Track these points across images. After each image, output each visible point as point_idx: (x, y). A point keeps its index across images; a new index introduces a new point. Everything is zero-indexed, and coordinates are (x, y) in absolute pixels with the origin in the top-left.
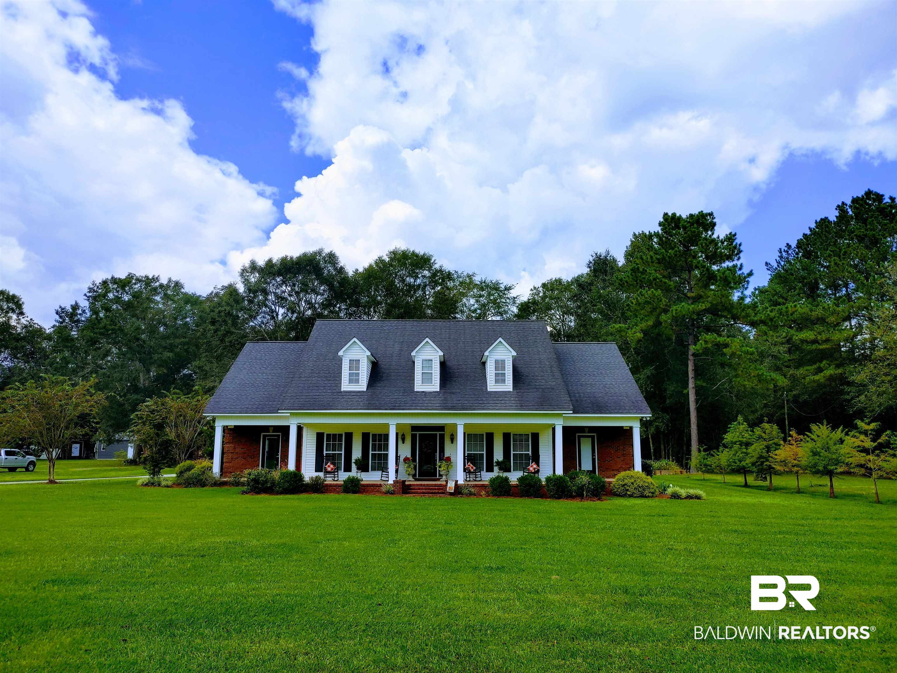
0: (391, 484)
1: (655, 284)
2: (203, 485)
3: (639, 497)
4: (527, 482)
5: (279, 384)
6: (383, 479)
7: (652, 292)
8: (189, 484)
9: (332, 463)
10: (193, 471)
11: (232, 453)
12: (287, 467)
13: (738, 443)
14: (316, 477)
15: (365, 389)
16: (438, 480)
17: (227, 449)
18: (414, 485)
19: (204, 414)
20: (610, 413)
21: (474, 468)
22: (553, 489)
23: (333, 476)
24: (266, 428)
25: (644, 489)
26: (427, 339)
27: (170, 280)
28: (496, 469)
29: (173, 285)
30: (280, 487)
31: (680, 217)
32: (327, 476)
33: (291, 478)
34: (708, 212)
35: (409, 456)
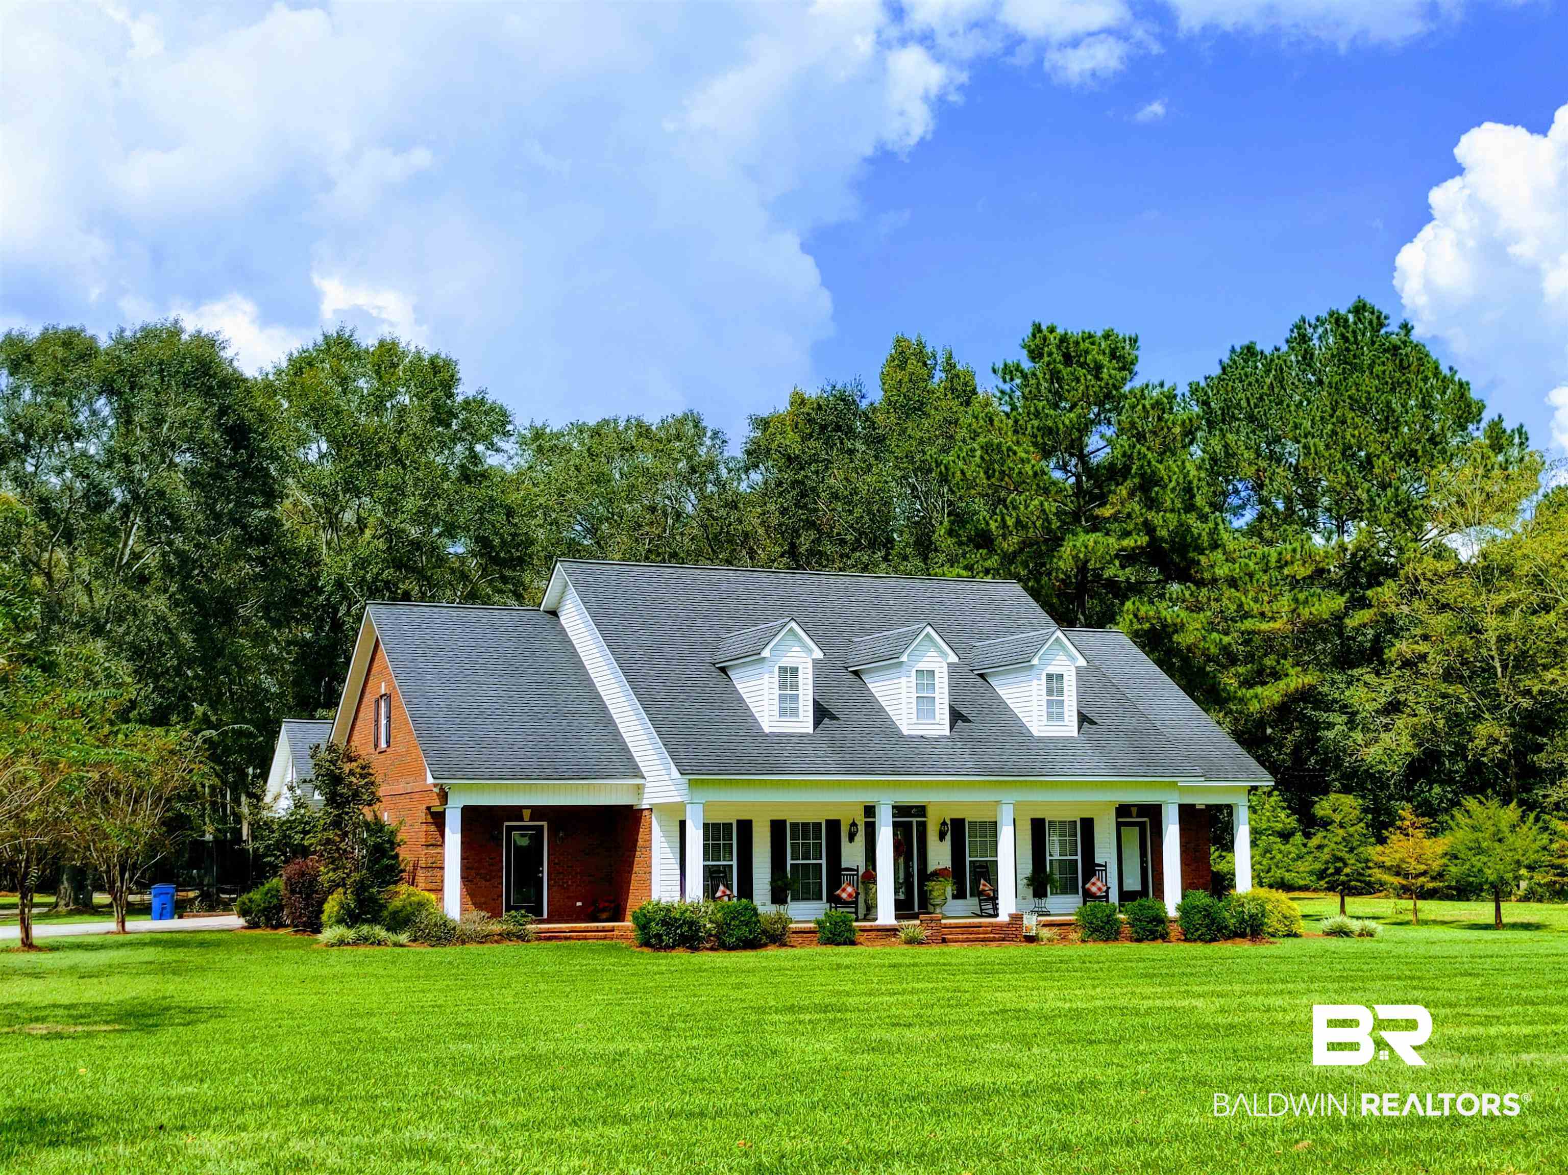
15: (811, 730)
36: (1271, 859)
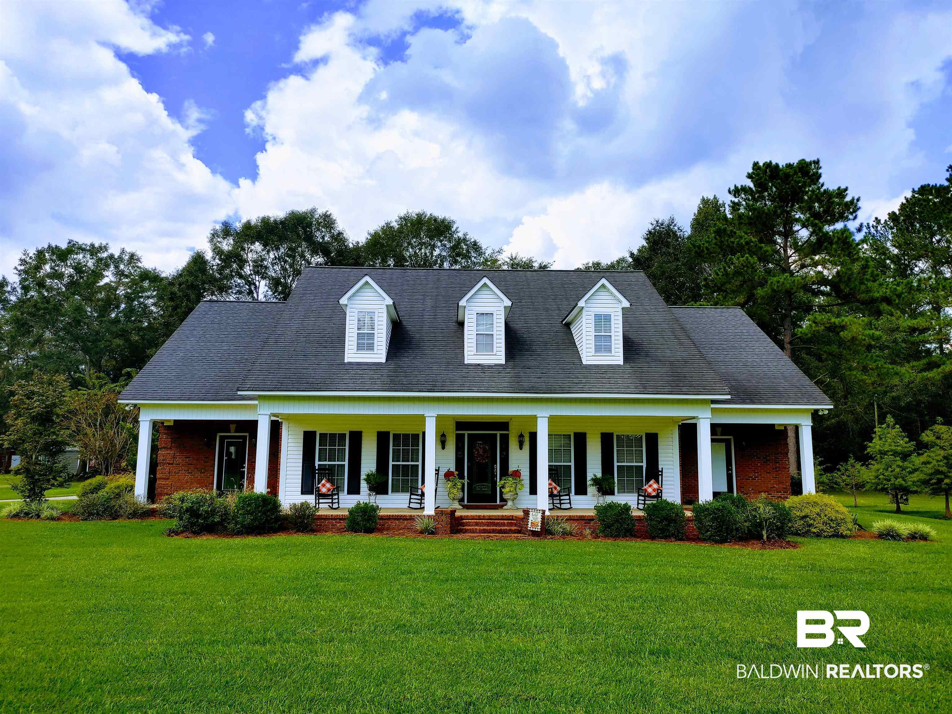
0: (429, 516)
1: (748, 249)
2: (115, 516)
3: (830, 537)
4: (664, 513)
5: (246, 357)
6: (412, 505)
7: (747, 258)
8: (90, 514)
9: (328, 481)
10: (100, 493)
11: (169, 464)
12: (253, 488)
13: (890, 453)
14: (302, 504)
15: (384, 361)
16: (501, 507)
17: (162, 458)
18: (467, 517)
19: (119, 401)
20: (769, 403)
21: (558, 488)
22: (711, 526)
23: (330, 501)
24: (224, 425)
25: (838, 524)
26: (485, 280)
27: (123, 251)
28: (592, 490)
29: (127, 257)
30: (237, 523)
31: (777, 165)
32: (321, 501)
33: (257, 507)
34: (812, 159)
35: (453, 469)
36: (892, 472)
